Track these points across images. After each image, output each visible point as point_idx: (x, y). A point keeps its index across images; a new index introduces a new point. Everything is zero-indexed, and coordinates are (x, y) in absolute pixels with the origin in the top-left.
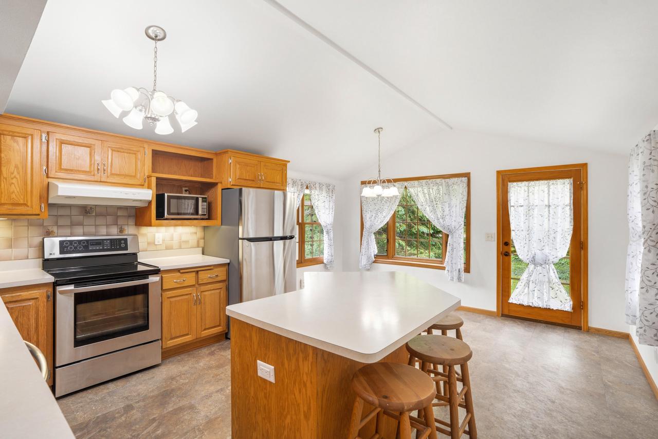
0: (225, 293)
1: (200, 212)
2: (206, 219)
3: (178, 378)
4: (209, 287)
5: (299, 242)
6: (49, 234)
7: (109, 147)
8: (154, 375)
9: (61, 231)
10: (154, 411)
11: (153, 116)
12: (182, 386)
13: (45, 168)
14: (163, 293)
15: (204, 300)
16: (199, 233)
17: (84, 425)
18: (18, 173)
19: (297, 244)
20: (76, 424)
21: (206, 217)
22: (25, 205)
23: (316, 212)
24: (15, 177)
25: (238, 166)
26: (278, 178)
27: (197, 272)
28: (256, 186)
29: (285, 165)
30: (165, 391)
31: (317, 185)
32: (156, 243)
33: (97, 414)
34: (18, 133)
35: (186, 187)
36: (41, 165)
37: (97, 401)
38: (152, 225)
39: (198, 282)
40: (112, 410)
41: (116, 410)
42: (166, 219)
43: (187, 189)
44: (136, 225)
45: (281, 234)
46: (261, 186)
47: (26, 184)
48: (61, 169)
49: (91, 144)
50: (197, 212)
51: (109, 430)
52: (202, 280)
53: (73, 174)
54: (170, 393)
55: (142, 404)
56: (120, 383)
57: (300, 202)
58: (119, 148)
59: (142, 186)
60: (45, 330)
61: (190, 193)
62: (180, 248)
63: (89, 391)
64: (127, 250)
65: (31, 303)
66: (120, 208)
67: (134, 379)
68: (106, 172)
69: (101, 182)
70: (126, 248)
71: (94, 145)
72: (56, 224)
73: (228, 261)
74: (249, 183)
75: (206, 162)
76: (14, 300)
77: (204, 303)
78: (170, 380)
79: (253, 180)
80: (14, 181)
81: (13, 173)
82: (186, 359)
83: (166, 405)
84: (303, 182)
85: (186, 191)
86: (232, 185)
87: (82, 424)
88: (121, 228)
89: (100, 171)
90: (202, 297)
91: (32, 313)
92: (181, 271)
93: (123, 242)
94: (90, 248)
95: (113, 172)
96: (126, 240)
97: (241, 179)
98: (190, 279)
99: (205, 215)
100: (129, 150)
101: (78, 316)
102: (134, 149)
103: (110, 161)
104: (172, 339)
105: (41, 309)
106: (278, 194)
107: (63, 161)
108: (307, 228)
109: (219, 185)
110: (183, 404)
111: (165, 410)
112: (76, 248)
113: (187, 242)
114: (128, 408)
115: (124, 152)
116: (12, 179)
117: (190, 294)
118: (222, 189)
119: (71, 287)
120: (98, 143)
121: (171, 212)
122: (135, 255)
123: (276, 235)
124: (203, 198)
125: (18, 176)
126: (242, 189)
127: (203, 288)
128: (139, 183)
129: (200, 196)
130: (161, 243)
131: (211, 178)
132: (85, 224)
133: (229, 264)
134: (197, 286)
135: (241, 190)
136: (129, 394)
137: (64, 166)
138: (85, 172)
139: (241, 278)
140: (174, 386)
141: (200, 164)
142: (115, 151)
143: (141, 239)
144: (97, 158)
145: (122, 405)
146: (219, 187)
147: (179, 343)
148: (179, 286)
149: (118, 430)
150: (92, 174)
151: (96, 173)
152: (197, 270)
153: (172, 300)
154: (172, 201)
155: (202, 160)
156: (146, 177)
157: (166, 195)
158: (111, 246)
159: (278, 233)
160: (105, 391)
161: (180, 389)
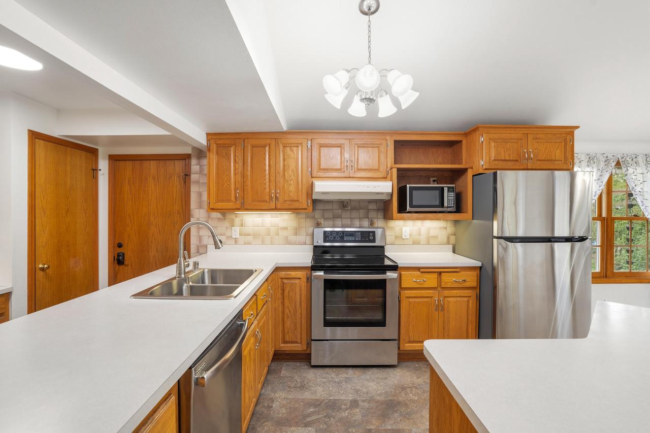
0: (475, 304)
1: (446, 204)
2: (454, 212)
3: (408, 390)
4: (455, 292)
5: (602, 246)
6: (318, 225)
7: (356, 144)
8: (387, 376)
9: (327, 223)
10: (374, 421)
11: (368, 97)
12: (408, 403)
13: (310, 169)
14: (401, 292)
15: (448, 307)
16: (450, 228)
17: (318, 403)
18: (294, 176)
19: (598, 250)
20: (314, 398)
21: (454, 209)
22: (298, 201)
23: (639, 200)
24: (292, 179)
25: (493, 144)
26: (558, 154)
27: (440, 273)
28: (522, 168)
29: (572, 134)
30: (391, 400)
31: (640, 159)
32: (403, 237)
33: (331, 396)
34: (294, 144)
35: (434, 177)
36: (308, 168)
37: (335, 382)
38: (394, 218)
39: (441, 285)
40: (342, 398)
41: (345, 400)
42: (409, 212)
43: (435, 179)
44: (384, 218)
45: (566, 234)
46: (529, 167)
47: (298, 184)
48: (320, 169)
49: (342, 144)
50: (442, 205)
51: (332, 419)
52: (446, 283)
53: (327, 173)
54: (395, 406)
55: (366, 405)
56: (358, 372)
57: (603, 187)
58: (363, 144)
59: (385, 178)
60: (306, 306)
61: (438, 184)
62: (428, 243)
63: (334, 369)
64: (375, 242)
65: (297, 282)
66: (370, 201)
67: (370, 373)
68: (353, 168)
69: (349, 177)
70: (374, 241)
71: (344, 144)
72: (323, 217)
73: (479, 264)
74: (510, 164)
75: (455, 146)
76: (287, 277)
77: (448, 311)
78: (400, 389)
79: (517, 161)
80: (292, 182)
81: (291, 176)
82: (424, 369)
83: (386, 420)
84: (610, 156)
85: (434, 181)
86: (485, 169)
87: (318, 400)
88: (372, 221)
89: (348, 168)
90: (446, 303)
91: (298, 290)
92: (421, 270)
93: (371, 234)
94: (345, 239)
95: (359, 168)
96: (374, 233)
97: (498, 160)
98: (431, 280)
99: (450, 207)
100: (373, 144)
101: (327, 299)
102: (377, 143)
103: (356, 157)
104: (410, 342)
105: (303, 288)
106: (561, 177)
107: (321, 162)
108: (619, 226)
109: (470, 171)
110: (404, 428)
111: (384, 424)
112: (334, 238)
113: (436, 237)
114: (354, 404)
115: (368, 147)
116: (291, 180)
117: (432, 297)
118: (473, 176)
119: (321, 273)
120: (346, 143)
121: (414, 204)
122: (382, 248)
123: (557, 234)
124: (448, 188)
125: (294, 178)
126: (497, 172)
127: (446, 293)
128: (382, 176)
129: (446, 185)
130: (408, 237)
131: (461, 163)
132: (343, 217)
133: (481, 268)
134: (439, 289)
135: (495, 174)
136: (361, 388)
137: (323, 166)
138: (336, 170)
139: (495, 288)
140: (401, 399)
141: (449, 149)
142: (360, 147)
143: (388, 233)
144: (347, 156)
145: (351, 397)
146: (470, 174)
147: (417, 349)
148: (418, 286)
149: (338, 424)
150: (343, 170)
151: (346, 169)
152: (439, 271)
153: (411, 300)
154: (414, 192)
155: (451, 144)
156: (389, 169)
157: (408, 186)
158: (362, 238)
159: (562, 230)
160: (345, 375)
161: (406, 405)
